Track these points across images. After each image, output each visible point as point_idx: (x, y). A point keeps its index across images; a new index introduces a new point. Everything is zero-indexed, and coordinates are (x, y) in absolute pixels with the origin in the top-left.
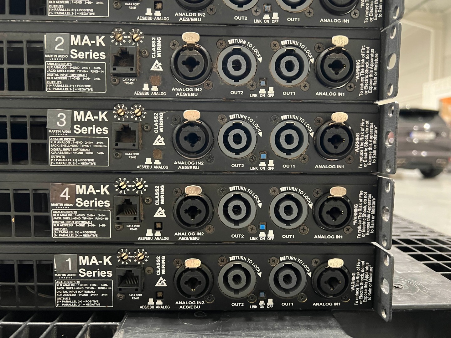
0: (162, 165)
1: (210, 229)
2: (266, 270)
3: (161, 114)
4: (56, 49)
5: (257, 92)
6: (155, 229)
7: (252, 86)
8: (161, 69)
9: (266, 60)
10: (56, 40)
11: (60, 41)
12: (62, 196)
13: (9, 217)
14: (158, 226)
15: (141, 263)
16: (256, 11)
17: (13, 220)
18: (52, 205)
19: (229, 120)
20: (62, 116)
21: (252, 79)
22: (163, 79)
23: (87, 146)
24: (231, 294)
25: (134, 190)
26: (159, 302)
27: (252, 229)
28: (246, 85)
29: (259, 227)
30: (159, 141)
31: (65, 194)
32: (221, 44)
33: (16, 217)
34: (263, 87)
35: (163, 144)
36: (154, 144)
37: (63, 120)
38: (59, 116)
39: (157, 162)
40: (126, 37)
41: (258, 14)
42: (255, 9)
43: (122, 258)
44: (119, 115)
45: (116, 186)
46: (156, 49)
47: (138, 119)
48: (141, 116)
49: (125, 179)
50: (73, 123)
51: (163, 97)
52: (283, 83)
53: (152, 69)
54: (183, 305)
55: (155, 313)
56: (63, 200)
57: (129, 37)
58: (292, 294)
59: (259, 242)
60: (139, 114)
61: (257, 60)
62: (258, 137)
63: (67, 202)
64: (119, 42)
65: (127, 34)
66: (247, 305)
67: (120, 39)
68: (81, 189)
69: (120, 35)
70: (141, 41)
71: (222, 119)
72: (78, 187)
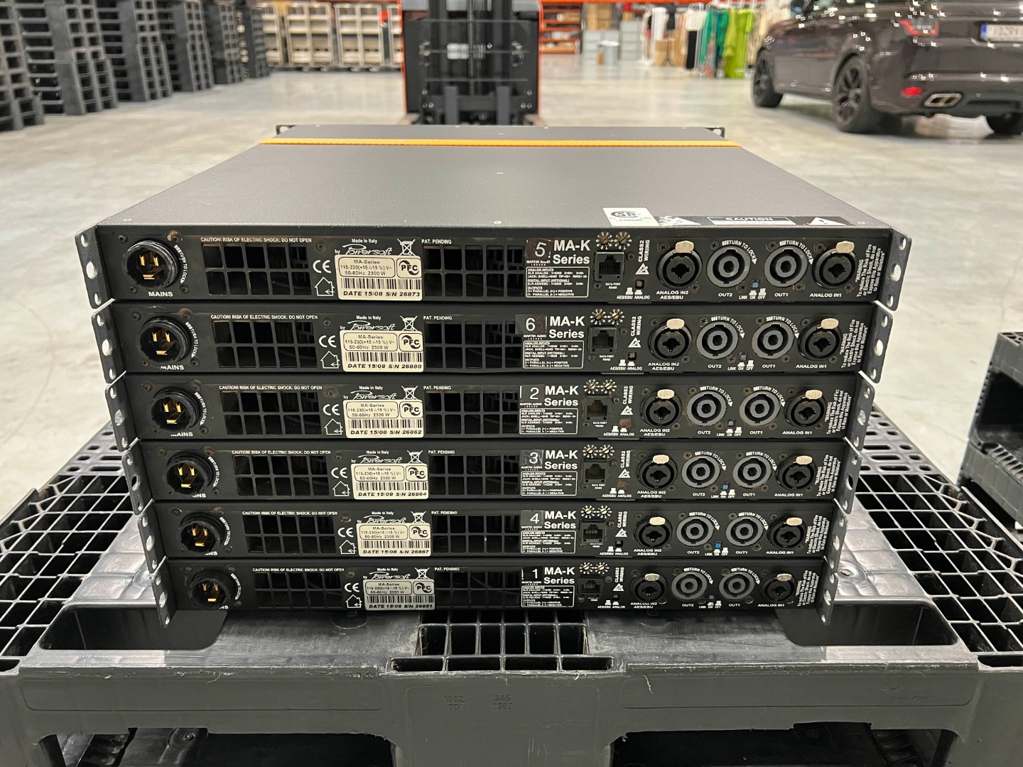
0: (626, 494)
1: (668, 547)
2: (717, 579)
3: (629, 452)
4: (531, 398)
5: (724, 431)
6: (617, 546)
7: (720, 426)
8: (631, 414)
9: (736, 405)
10: (532, 390)
11: (535, 391)
12: (531, 520)
13: (483, 537)
14: (619, 543)
15: (601, 573)
16: (731, 359)
17: (486, 539)
18: (523, 527)
19: (694, 456)
20: (534, 455)
21: (720, 421)
22: (632, 422)
23: (557, 479)
24: (683, 597)
25: (598, 515)
26: (616, 603)
27: (708, 547)
28: (714, 425)
29: (715, 545)
30: (625, 474)
31: (535, 519)
32: (693, 391)
33: (488, 537)
34: (730, 427)
35: (629, 477)
36: (620, 477)
37: (535, 458)
38: (531, 455)
39: (622, 492)
40: (598, 387)
41: (733, 361)
42: (730, 357)
43: (583, 569)
44: (587, 453)
45: (582, 512)
46: (628, 397)
47: (606, 456)
48: (608, 453)
49: (591, 507)
50: (545, 460)
51: (632, 437)
52: (752, 423)
53: (622, 414)
54: (637, 605)
55: (611, 613)
56: (533, 524)
57: (602, 386)
58: (739, 597)
59: (714, 557)
60: (607, 452)
61: (727, 404)
62: (721, 469)
63: (536, 525)
64: (591, 390)
65: (600, 384)
66: (697, 606)
67: (593, 387)
68: (549, 515)
69: (593, 385)
70: (614, 390)
71: (688, 455)
72: (547, 513)
